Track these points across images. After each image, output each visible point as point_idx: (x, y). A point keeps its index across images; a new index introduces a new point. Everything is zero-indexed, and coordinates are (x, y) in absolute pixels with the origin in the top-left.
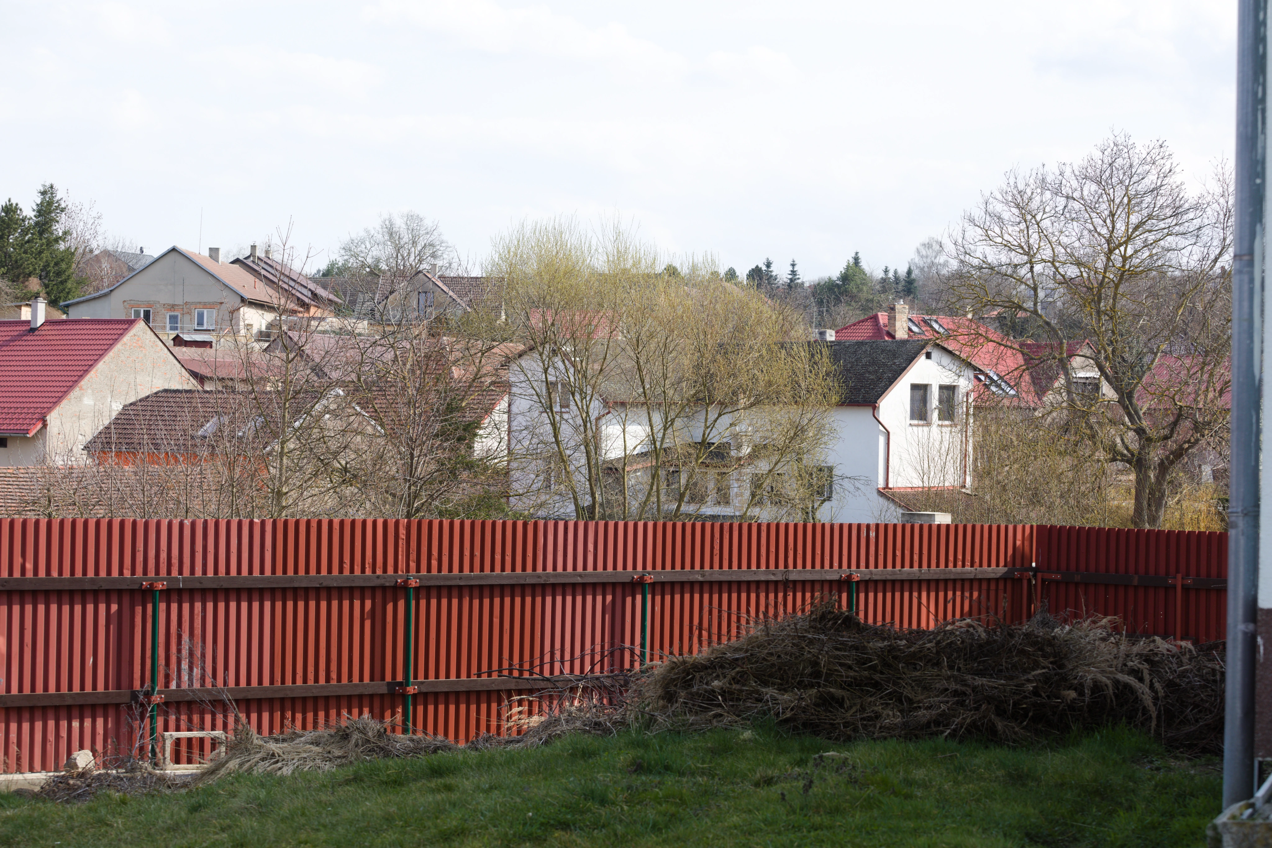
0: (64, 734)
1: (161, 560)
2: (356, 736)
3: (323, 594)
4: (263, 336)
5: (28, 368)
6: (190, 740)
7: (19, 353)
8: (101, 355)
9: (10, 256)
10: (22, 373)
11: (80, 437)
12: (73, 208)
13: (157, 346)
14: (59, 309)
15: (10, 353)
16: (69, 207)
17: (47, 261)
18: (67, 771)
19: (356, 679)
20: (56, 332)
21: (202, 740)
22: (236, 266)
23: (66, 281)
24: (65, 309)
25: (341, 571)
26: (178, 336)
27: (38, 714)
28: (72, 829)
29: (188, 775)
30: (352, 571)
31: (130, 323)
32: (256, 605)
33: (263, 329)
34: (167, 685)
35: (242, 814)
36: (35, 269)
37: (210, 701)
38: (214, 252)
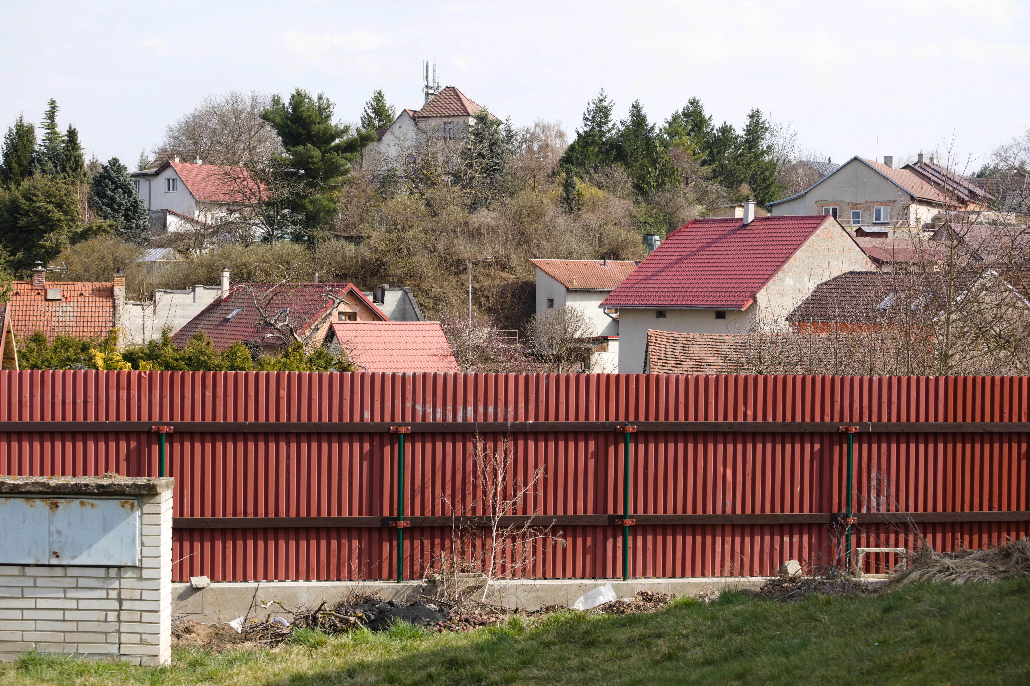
0: (777, 547)
1: (855, 409)
2: (1016, 555)
3: (987, 438)
4: (928, 227)
5: (742, 256)
6: (877, 554)
7: (735, 244)
8: (799, 245)
9: (726, 167)
10: (737, 260)
11: (783, 311)
12: (775, 128)
13: (843, 237)
14: (764, 209)
15: (727, 244)
16: (772, 127)
17: (755, 171)
18: (781, 577)
19: (1014, 508)
20: (763, 227)
21: (887, 554)
22: (907, 171)
23: (770, 186)
24: (770, 209)
25: (1001, 419)
26: (860, 228)
27: (757, 530)
28: (788, 623)
29: (877, 583)
30: (1011, 419)
31: (822, 218)
32: (931, 446)
33: (929, 221)
34: (859, 510)
35: (926, 615)
36: (745, 177)
37: (896, 523)
38: (888, 160)
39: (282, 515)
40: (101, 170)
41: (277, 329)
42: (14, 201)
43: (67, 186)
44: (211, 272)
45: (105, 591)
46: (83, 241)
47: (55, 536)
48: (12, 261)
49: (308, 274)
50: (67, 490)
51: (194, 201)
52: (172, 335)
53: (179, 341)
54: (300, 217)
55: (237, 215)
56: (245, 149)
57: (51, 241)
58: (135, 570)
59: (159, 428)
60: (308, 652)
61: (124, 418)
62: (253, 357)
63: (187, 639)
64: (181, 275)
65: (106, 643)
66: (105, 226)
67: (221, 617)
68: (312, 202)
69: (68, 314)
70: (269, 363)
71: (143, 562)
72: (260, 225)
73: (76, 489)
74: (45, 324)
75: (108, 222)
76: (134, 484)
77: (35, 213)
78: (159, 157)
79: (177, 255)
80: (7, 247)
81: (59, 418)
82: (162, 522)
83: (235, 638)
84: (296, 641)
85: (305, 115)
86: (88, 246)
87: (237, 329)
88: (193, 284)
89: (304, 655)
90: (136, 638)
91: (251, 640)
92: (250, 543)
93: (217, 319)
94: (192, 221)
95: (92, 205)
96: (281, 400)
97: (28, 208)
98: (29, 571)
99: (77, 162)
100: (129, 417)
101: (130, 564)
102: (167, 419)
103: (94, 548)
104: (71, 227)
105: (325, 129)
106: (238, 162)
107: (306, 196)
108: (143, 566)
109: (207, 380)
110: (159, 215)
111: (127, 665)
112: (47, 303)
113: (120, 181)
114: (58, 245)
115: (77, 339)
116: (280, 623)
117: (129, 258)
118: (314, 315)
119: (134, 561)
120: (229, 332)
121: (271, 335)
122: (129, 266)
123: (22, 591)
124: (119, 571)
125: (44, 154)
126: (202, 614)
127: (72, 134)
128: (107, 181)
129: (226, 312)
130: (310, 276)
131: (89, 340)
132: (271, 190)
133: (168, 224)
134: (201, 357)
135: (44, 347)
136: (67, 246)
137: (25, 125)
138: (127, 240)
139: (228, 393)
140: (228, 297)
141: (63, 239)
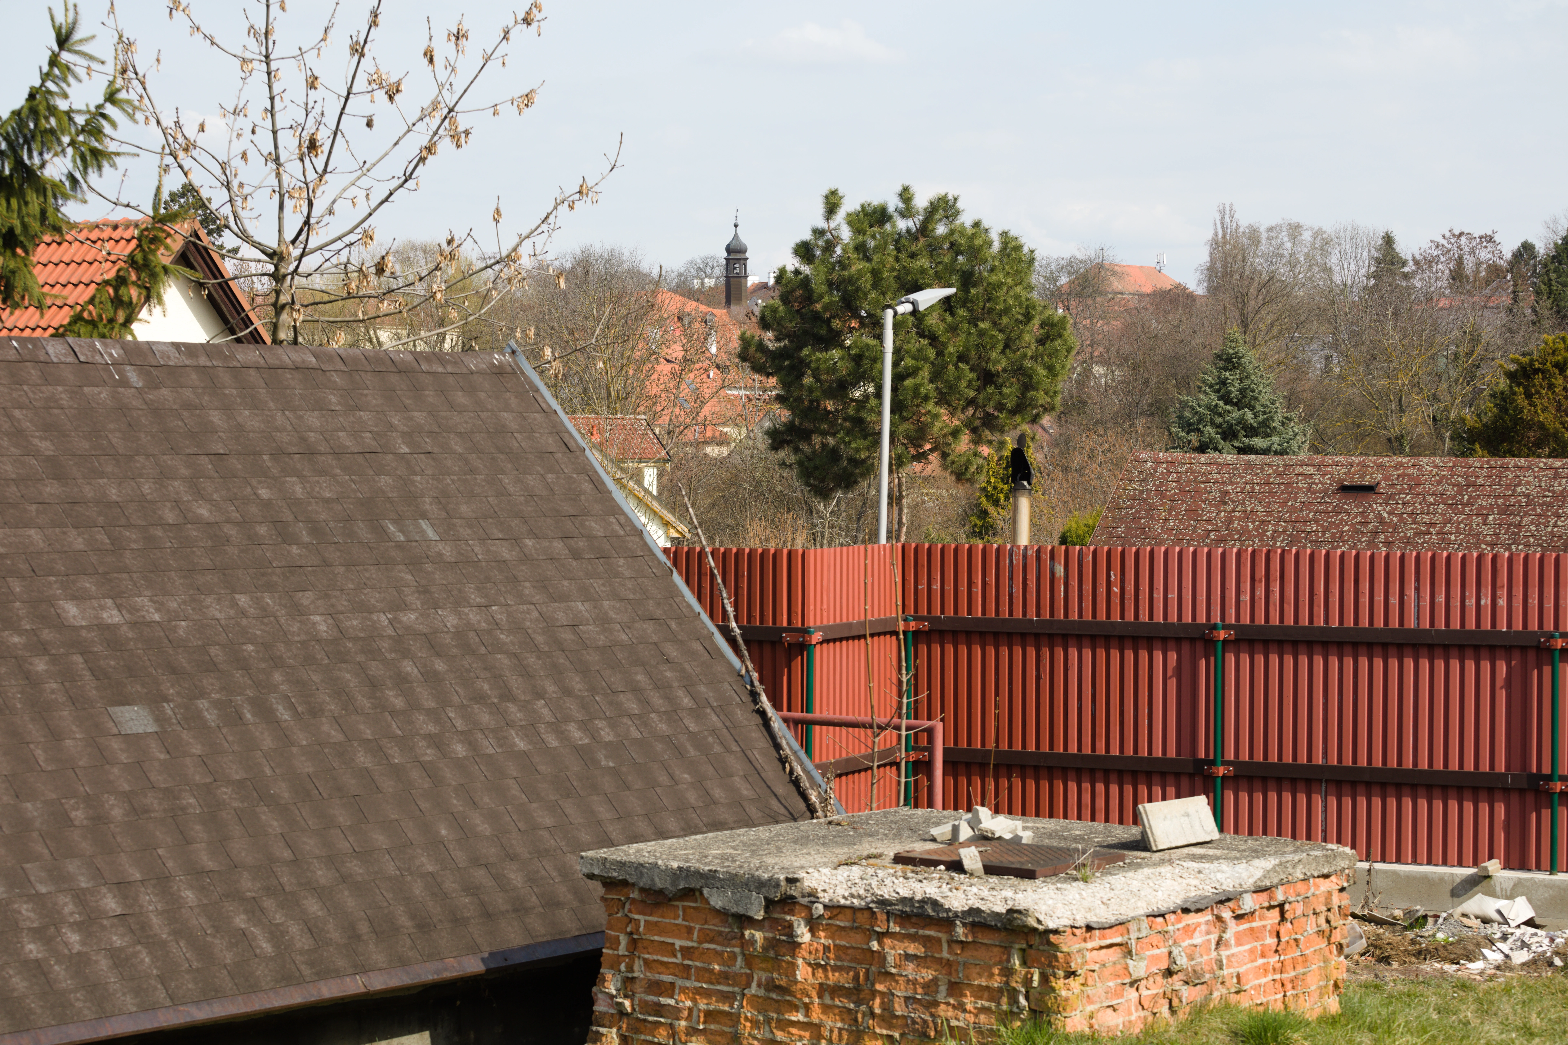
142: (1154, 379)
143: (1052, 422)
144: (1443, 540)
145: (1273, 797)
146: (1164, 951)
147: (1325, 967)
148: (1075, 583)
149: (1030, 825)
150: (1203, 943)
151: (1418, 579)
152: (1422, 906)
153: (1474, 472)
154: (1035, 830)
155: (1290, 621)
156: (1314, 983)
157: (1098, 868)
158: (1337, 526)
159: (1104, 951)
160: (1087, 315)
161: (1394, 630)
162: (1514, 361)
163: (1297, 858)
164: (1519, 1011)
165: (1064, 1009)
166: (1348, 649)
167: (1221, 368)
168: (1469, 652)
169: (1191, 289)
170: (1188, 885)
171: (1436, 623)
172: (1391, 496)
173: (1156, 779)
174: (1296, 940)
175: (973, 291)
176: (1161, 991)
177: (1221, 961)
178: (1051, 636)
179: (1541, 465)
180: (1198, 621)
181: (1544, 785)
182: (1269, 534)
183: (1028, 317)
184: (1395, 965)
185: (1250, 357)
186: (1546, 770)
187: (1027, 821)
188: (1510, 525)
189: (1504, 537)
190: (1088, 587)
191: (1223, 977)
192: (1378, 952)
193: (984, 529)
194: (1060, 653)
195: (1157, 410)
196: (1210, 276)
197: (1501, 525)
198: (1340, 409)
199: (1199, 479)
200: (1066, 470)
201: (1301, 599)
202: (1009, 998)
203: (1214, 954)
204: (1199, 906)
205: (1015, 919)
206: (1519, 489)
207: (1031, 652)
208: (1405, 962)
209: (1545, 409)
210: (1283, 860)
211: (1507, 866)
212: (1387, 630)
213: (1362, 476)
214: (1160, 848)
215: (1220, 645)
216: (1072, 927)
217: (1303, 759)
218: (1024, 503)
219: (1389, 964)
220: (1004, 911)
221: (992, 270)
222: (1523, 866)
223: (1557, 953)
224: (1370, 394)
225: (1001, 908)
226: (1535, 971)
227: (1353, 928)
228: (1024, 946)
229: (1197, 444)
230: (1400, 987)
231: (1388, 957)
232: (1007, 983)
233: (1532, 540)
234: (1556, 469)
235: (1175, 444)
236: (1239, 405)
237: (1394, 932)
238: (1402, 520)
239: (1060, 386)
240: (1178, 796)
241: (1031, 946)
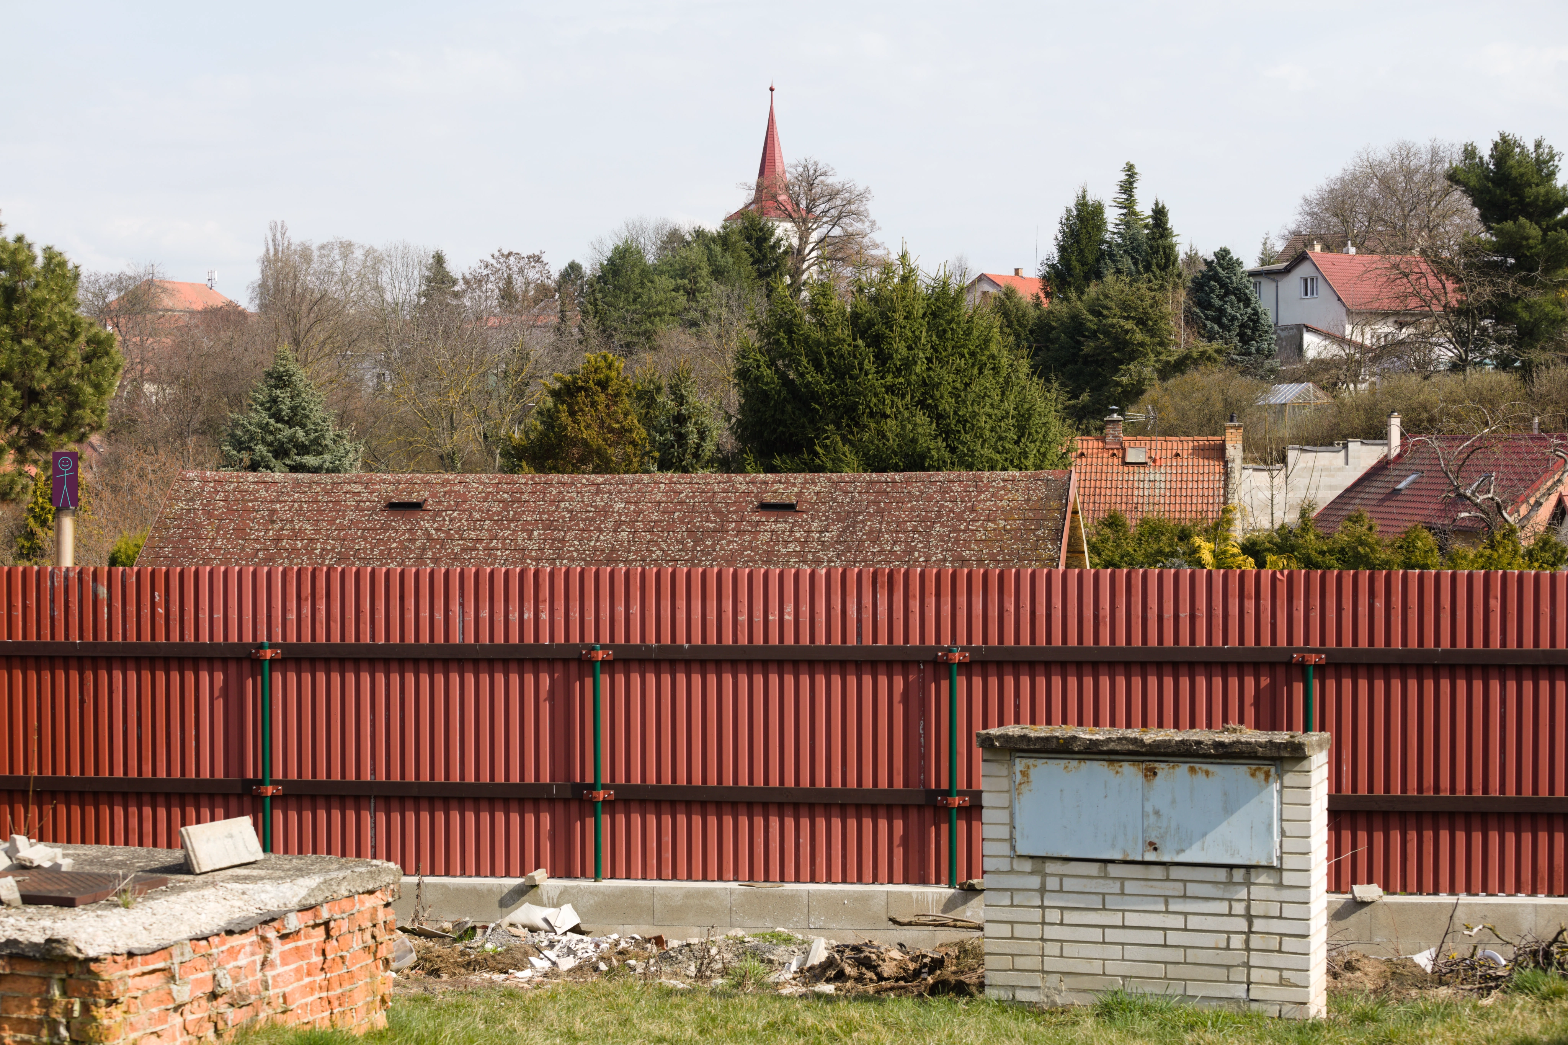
39: (1495, 792)
40: (1203, 268)
41: (1476, 505)
42: (1075, 317)
43: (1153, 293)
44: (1371, 418)
45: (1226, 904)
46: (1178, 374)
47: (1152, 819)
48: (1073, 406)
49: (1523, 419)
50: (1169, 750)
51: (1344, 310)
52: (1313, 514)
53: (1324, 524)
54: (1509, 331)
55: (1411, 330)
56: (1421, 229)
57: (1131, 375)
58: (1272, 871)
59: (1303, 657)
60: (1538, 1006)
61: (1250, 642)
62: (1440, 549)
63: (1349, 980)
64: (1325, 424)
65: (1229, 981)
66: (1210, 351)
67: (1400, 947)
68: (1528, 307)
69: (1157, 484)
70: (1465, 557)
71: (1284, 860)
72: (1447, 345)
73: (1183, 748)
74: (1124, 500)
75: (1216, 345)
76: (1270, 742)
77: (1107, 334)
78: (1290, 245)
79: (1320, 394)
80: (1066, 386)
81: (1153, 642)
82: (1313, 800)
83: (1422, 981)
84: (1520, 988)
85: (1514, 173)
86: (1186, 382)
87: (1413, 505)
88: (1345, 437)
89: (1533, 1011)
90: (1274, 976)
91: (1447, 984)
92: (1444, 835)
93: (1382, 491)
94: (1341, 341)
95: (1190, 320)
96: (1492, 615)
97: (1095, 327)
98: (1114, 870)
99: (1168, 255)
100: (1258, 641)
101: (1264, 863)
102: (1316, 643)
103: (1209, 837)
104: (1160, 353)
105: (1547, 193)
106: (1412, 248)
107: (1518, 298)
108: (1284, 867)
109: (1376, 584)
110: (1291, 332)
111: (1260, 1016)
112: (1126, 469)
113: (1232, 283)
114: (1140, 381)
115: (1171, 524)
116: (1492, 959)
117: (1247, 400)
118: (1533, 481)
119: (1271, 858)
120: (1400, 510)
121: (1467, 514)
122: (1248, 411)
123: (1104, 900)
124: (1248, 873)
125: (1118, 245)
126: (1370, 941)
127: (1160, 214)
128: (1212, 283)
129: (1396, 479)
130: (1527, 422)
131: (1189, 524)
132: (1463, 290)
133: (1305, 346)
134: (1360, 549)
135: (1124, 534)
136: (1154, 382)
137: (1090, 203)
138: (1243, 373)
139: (1409, 604)
140: (1399, 456)
141: (1148, 372)
142: (205, 397)
143: (101, 441)
144: (490, 555)
145: (322, 814)
146: (208, 974)
147: (372, 983)
148: (118, 605)
149: (70, 852)
150: (249, 964)
151: (462, 595)
152: (471, 917)
153: (520, 488)
154: (76, 857)
155: (336, 639)
156: (360, 1000)
157: (140, 893)
158: (385, 544)
159: (146, 977)
160: (137, 331)
161: (439, 646)
162: (558, 379)
163: (341, 875)
164: (564, 1016)
165: (107, 1038)
166: (394, 666)
167: (271, 386)
168: (513, 666)
169: (243, 307)
170: (232, 906)
171: (481, 637)
172: (438, 513)
173: (204, 801)
174: (342, 957)
175: (16, 308)
176: (206, 1015)
177: (266, 982)
178: (94, 659)
179: (584, 481)
180: (245, 640)
181: (588, 794)
182: (317, 552)
183: (74, 334)
184: (445, 977)
185: (301, 375)
186: (590, 779)
187: (68, 849)
188: (554, 540)
189: (548, 552)
190: (132, 608)
191: (269, 997)
192: (428, 965)
193: (33, 551)
194: (104, 676)
195: (209, 428)
196: (262, 293)
197: (545, 540)
198: (392, 427)
199: (247, 497)
200: (115, 490)
201: (347, 616)
202: (49, 1030)
203: (259, 975)
204: (243, 927)
205: (54, 948)
206: (562, 505)
207: (75, 676)
208: (455, 974)
209: (588, 426)
210: (328, 877)
211: (553, 875)
212: (432, 646)
213: (410, 493)
214: (204, 870)
215: (267, 664)
216: (113, 954)
217: (352, 776)
218: (68, 524)
219: (439, 976)
220: (42, 941)
221: (36, 286)
222: (569, 874)
223: (602, 958)
224: (421, 411)
225: (39, 939)
226: (581, 977)
227: (403, 942)
228: (64, 976)
229: (248, 463)
230: (449, 999)
231: (438, 970)
232: (47, 1014)
233: (575, 554)
234: (598, 484)
235: (228, 462)
236: (290, 423)
237: (444, 944)
238: (449, 537)
239: (107, 405)
240: (227, 816)
241: (71, 976)
